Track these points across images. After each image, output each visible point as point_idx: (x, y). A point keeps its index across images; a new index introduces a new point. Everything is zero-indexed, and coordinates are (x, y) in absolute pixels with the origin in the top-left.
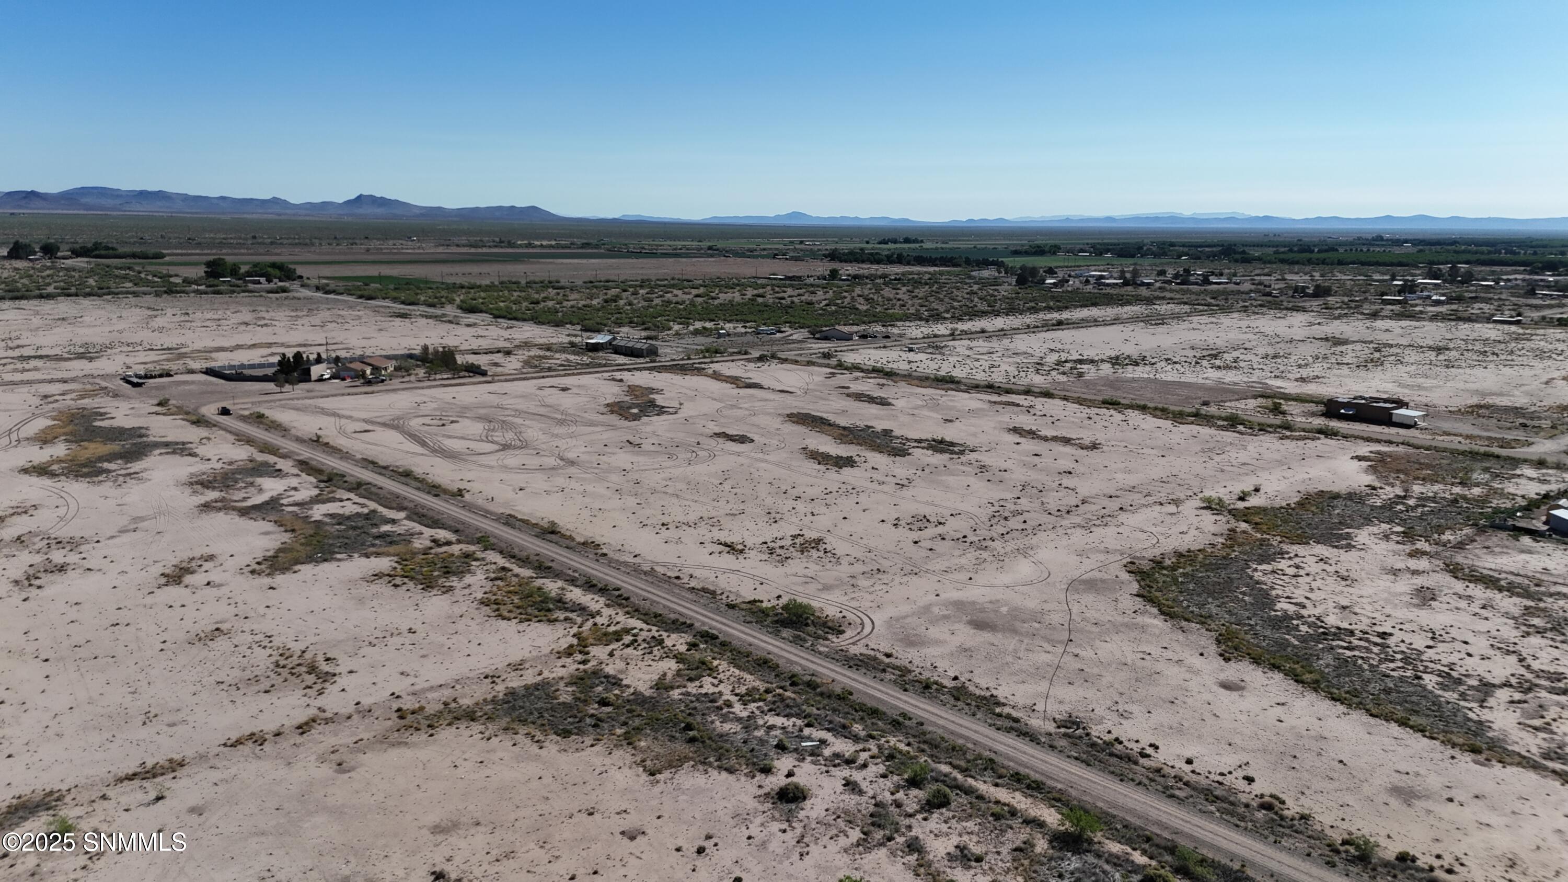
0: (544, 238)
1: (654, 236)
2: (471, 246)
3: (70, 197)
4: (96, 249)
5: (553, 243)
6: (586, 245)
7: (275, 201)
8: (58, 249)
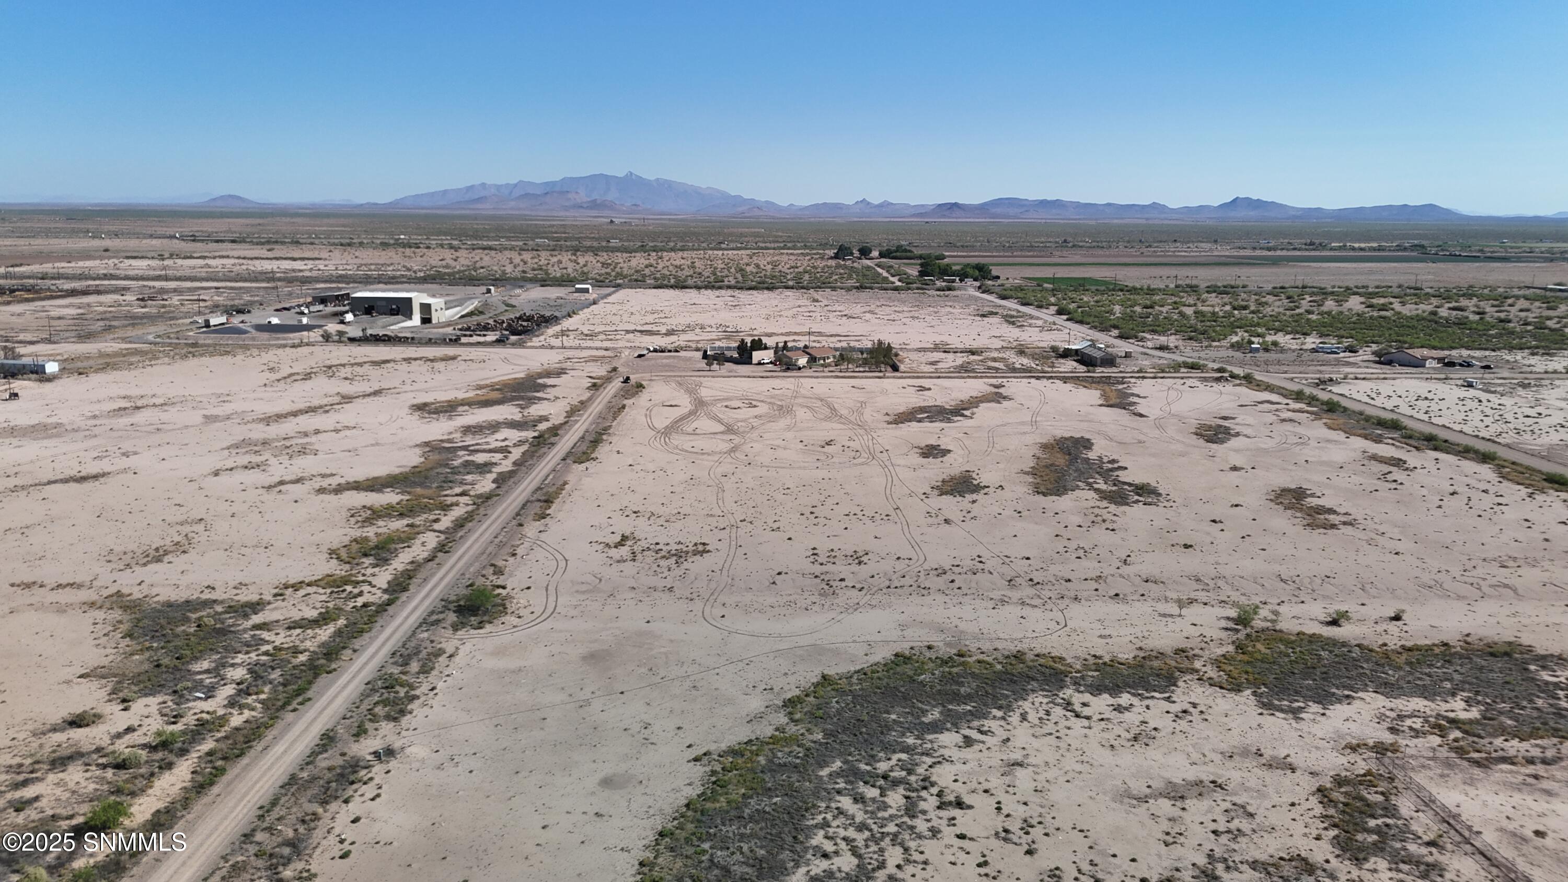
0: (1359, 241)
1: (1514, 236)
2: (1269, 249)
3: (983, 208)
4: (896, 251)
5: (1375, 245)
6: (1400, 248)
7: (1154, 206)
8: (870, 251)
